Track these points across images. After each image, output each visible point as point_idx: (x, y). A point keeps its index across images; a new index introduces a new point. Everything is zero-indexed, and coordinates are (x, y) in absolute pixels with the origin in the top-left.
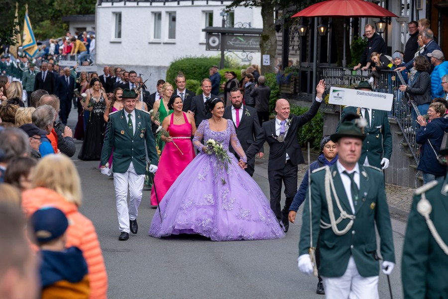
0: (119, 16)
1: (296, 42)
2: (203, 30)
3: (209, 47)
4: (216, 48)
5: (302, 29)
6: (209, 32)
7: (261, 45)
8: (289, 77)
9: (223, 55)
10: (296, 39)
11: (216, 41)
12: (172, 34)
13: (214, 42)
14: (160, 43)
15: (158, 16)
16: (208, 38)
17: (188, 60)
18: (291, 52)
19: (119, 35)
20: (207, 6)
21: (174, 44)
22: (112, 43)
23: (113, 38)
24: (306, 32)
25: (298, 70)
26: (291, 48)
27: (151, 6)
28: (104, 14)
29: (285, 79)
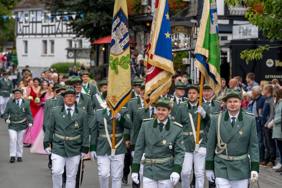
0: (26, 42)
1: (102, 54)
2: (66, 49)
3: (68, 57)
4: (72, 58)
5: (103, 49)
6: (69, 50)
7: (90, 56)
8: (99, 71)
9: (75, 61)
10: (102, 53)
11: (72, 54)
12: (52, 51)
13: (71, 55)
14: (46, 56)
15: (45, 42)
16: (68, 52)
17: (60, 64)
18: (100, 59)
19: (26, 52)
20: (69, 37)
21: (53, 56)
22: (23, 56)
23: (24, 53)
24: (105, 50)
25: (102, 67)
26: (100, 57)
27: (42, 37)
28: (19, 42)
29: (97, 72)
